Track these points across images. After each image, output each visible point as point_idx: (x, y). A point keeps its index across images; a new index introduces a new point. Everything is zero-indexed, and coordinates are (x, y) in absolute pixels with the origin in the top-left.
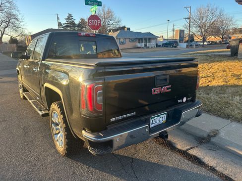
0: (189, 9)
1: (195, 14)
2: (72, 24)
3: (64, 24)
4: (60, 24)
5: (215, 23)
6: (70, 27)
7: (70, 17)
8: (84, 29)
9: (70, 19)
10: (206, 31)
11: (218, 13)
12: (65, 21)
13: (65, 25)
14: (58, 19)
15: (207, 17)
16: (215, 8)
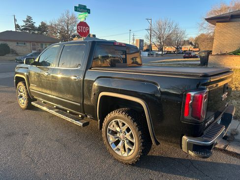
0: (150, 21)
1: (155, 27)
2: (32, 27)
3: (22, 26)
4: (17, 26)
5: (172, 35)
6: (29, 30)
7: (29, 19)
8: (45, 33)
9: (29, 22)
10: (163, 42)
11: (174, 27)
12: (24, 24)
13: (23, 28)
14: (15, 20)
15: (165, 29)
16: (171, 22)
